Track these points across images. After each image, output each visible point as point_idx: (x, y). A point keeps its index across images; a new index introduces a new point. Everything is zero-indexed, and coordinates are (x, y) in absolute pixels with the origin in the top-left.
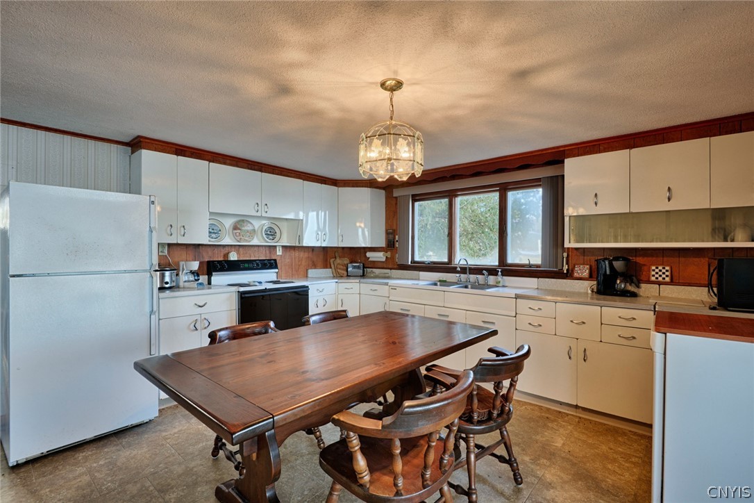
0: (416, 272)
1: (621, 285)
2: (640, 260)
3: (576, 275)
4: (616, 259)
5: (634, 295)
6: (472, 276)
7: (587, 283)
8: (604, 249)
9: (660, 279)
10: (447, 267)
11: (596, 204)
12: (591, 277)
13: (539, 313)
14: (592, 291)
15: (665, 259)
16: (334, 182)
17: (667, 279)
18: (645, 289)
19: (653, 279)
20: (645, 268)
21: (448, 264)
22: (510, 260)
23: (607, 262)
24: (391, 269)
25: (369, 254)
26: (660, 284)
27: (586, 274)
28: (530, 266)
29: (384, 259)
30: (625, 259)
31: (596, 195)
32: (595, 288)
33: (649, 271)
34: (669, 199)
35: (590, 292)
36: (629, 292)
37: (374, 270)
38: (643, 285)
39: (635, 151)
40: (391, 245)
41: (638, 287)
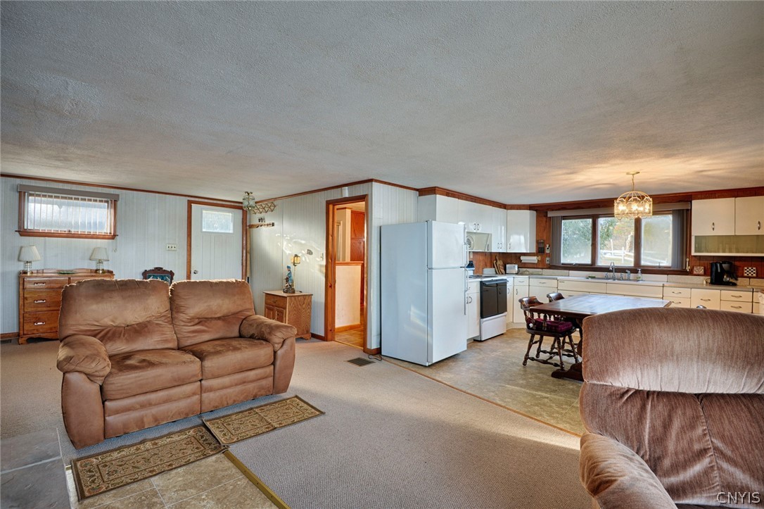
0: (566, 271)
1: (726, 278)
2: (737, 263)
3: (695, 273)
4: (724, 263)
5: (734, 285)
6: (616, 274)
7: (702, 278)
8: (714, 257)
9: (750, 275)
10: (592, 267)
11: (713, 229)
12: (705, 274)
13: (679, 295)
14: (707, 282)
15: (753, 263)
16: (504, 206)
17: (754, 275)
18: (740, 281)
19: (746, 275)
20: (741, 269)
21: (592, 265)
22: (643, 263)
23: (718, 265)
24: (542, 269)
25: (522, 258)
26: (750, 278)
27: (702, 272)
28: (659, 267)
29: (536, 262)
30: (729, 263)
31: (713, 224)
32: (709, 281)
33: (743, 270)
34: (759, 228)
35: (705, 283)
36: (731, 282)
37: (528, 269)
38: (739, 279)
39: (737, 198)
40: (540, 251)
41: (737, 280)
